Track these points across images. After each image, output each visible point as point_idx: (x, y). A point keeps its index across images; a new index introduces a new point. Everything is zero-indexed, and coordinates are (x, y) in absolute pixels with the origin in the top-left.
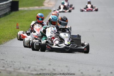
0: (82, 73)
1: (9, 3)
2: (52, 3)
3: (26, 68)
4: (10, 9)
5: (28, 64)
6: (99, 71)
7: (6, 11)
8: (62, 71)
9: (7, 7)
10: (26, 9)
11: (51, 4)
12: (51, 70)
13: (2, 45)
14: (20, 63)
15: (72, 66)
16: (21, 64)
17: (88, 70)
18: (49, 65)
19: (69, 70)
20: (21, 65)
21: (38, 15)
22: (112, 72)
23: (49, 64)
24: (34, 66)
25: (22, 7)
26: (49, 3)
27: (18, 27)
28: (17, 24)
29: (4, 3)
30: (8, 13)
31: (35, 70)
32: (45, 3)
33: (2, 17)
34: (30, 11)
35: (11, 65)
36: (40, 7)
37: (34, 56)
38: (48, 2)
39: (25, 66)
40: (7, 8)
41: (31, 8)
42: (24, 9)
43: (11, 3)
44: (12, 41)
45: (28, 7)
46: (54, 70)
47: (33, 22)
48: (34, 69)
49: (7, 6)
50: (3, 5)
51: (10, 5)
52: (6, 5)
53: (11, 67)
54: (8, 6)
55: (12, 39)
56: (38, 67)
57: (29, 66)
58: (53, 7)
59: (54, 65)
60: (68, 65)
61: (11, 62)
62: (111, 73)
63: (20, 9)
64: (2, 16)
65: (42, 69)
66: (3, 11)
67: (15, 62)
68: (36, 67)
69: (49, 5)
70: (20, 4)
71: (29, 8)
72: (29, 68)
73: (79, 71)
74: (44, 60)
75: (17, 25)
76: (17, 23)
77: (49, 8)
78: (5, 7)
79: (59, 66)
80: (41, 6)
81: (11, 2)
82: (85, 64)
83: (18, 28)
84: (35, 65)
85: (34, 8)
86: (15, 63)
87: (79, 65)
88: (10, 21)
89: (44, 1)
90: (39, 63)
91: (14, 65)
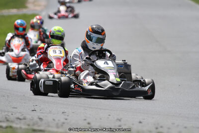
0: (89, 123)
6: (120, 120)
8: (54, 120)
12: (36, 119)
15: (73, 112)
17: (101, 119)
18: (33, 111)
19: (66, 119)
21: (16, 22)
22: (142, 121)
23: (33, 109)
24: (6, 113)
26: (36, 3)
31: (8, 121)
37: (8, 96)
38: (34, 1)
46: (40, 119)
47: (10, 35)
48: (6, 118)
58: (42, 11)
59: (41, 111)
60: (66, 111)
62: (140, 122)
65: (18, 118)
68: (10, 114)
69: (35, 6)
73: (85, 120)
79: (50, 112)
82: (97, 108)
84: (8, 112)
90: (16, 108)
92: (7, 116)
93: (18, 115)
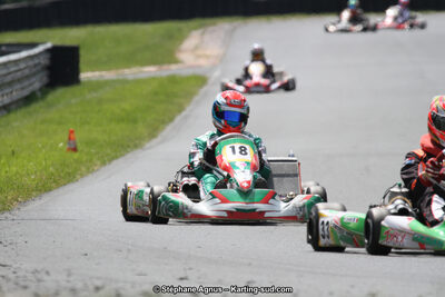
1: (40, 54)
2: (208, 52)
3: (84, 290)
4: (46, 80)
5: (98, 278)
7: (31, 85)
9: (34, 70)
10: (108, 75)
11: (207, 57)
13: (7, 214)
14: (69, 275)
16: (72, 279)
18: (182, 279)
20: (68, 281)
24: (120, 284)
25: (93, 71)
26: (199, 52)
27: (73, 146)
28: (72, 132)
29: (24, 54)
30: (39, 94)
32: (180, 51)
33: (16, 109)
34: (125, 82)
35: (27, 283)
36: (165, 67)
38: (196, 48)
39: (85, 284)
40: (34, 74)
41: (127, 71)
42: (102, 76)
43: (48, 56)
44: (46, 198)
45: (117, 68)
48: (119, 294)
49: (36, 65)
50: (16, 62)
51: (45, 61)
52: (31, 63)
53: (25, 287)
54: (39, 68)
55: (50, 190)
56: (133, 287)
57: (98, 283)
59: (201, 280)
61: (35, 272)
63: (84, 76)
64: (13, 107)
66: (18, 86)
67: (47, 273)
68: (128, 286)
70: (84, 57)
71: (120, 71)
72: (97, 288)
74: (166, 264)
75: (70, 139)
76: (71, 129)
77: (199, 72)
78: (27, 72)
80: (169, 63)
81: (48, 51)
83: (75, 150)
86: (46, 277)
88: (43, 122)
89: (181, 43)
90: (145, 275)
91: (41, 284)
92: (121, 291)
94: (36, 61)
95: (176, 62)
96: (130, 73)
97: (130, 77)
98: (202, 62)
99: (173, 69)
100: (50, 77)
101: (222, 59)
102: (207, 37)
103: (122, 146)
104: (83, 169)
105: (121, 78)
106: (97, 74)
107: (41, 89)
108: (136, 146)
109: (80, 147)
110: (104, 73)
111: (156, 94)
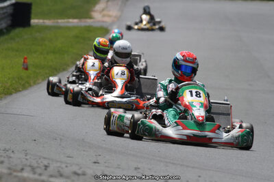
1: (8, 6)
2: (111, 13)
3: (38, 167)
4: (9, 22)
5: (45, 158)
7: (1, 25)
10: (48, 22)
11: (109, 16)
14: (26, 155)
15: (150, 169)
16: (28, 157)
18: (95, 163)
20: (27, 159)
23: (96, 161)
24: (58, 164)
25: (39, 19)
26: (105, 12)
27: (25, 67)
28: (26, 58)
30: (5, 31)
31: (61, 176)
32: (94, 11)
34: (59, 28)
35: (2, 159)
36: (83, 20)
37: (61, 139)
38: (103, 10)
39: (37, 162)
40: (3, 19)
41: (60, 21)
42: (44, 23)
43: (12, 8)
44: (9, 99)
45: (54, 19)
48: (59, 171)
49: (4, 13)
51: (10, 11)
52: (2, 12)
53: (2, 162)
54: (6, 15)
55: (11, 94)
56: (66, 166)
57: (46, 162)
58: (113, 23)
59: (106, 164)
60: (140, 166)
61: (5, 150)
63: (34, 21)
65: (76, 173)
67: (13, 152)
68: (64, 166)
69: (104, 16)
70: (34, 10)
71: (56, 21)
72: (46, 167)
74: (84, 151)
75: (24, 62)
76: (25, 56)
77: (105, 25)
79: (119, 167)
80: (86, 18)
81: (15, 5)
83: (27, 69)
84: (61, 162)
85: (69, 22)
86: (12, 155)
87: (167, 166)
89: (94, 6)
90: (72, 157)
91: (11, 159)
92: (60, 169)
93: (75, 168)
94: (5, 11)
95: (91, 18)
96: (62, 22)
97: (62, 25)
98: (106, 19)
99: (89, 22)
100: (12, 20)
101: (118, 18)
102: (110, 3)
103: (56, 70)
104: (32, 82)
105: (55, 24)
106: (41, 21)
107: (6, 28)
108: (64, 70)
109: (30, 68)
110: (45, 21)
111: (77, 37)
